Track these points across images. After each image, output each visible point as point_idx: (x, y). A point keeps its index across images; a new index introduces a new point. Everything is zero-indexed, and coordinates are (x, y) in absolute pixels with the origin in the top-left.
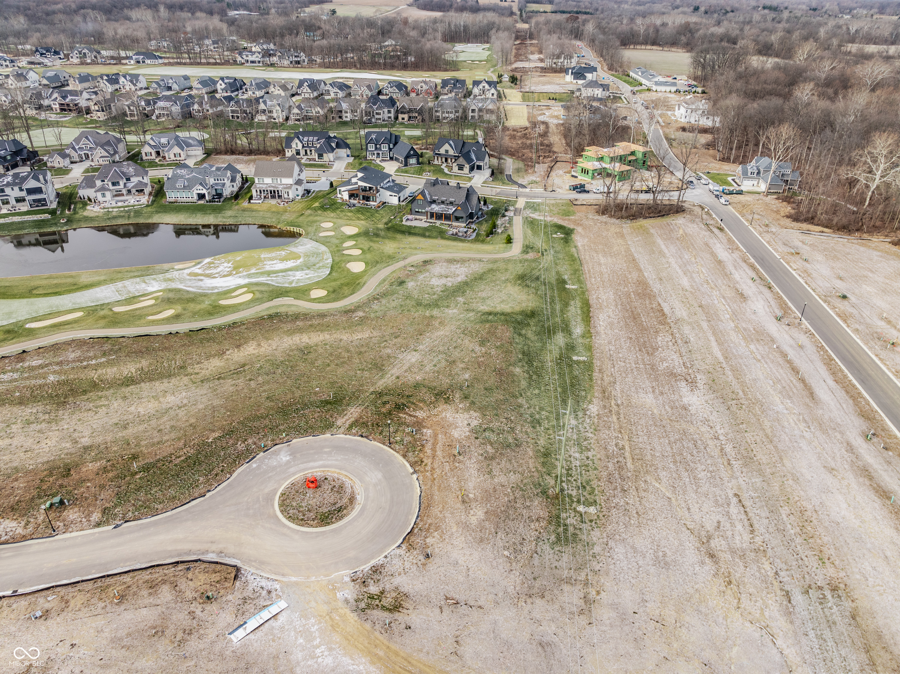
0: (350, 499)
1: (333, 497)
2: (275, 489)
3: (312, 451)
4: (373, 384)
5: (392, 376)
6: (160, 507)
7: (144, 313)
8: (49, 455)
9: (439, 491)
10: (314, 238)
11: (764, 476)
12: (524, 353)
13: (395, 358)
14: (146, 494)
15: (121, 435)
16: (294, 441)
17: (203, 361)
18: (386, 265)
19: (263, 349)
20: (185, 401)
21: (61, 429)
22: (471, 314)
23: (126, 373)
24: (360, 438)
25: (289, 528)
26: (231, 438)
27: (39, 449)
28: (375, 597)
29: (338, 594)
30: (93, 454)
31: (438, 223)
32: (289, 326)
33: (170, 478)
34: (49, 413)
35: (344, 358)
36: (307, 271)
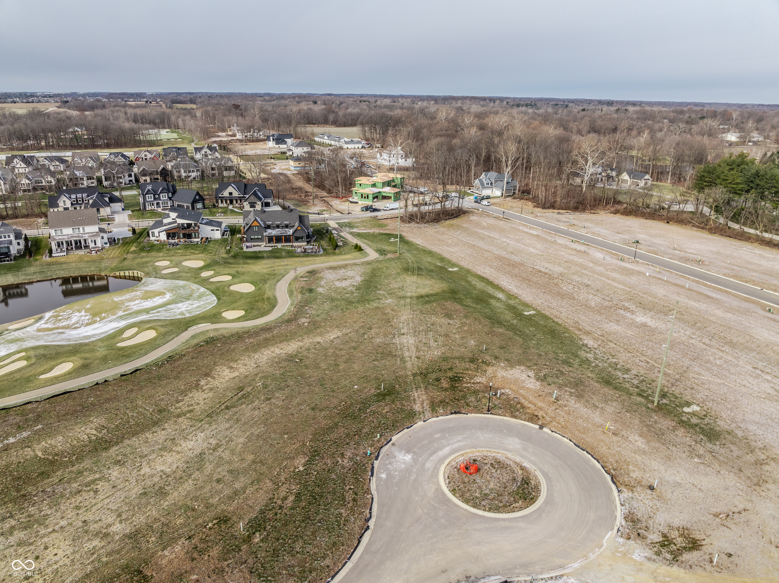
0: (522, 470)
1: (505, 474)
2: (437, 489)
3: (425, 442)
4: (405, 368)
5: (411, 357)
6: (327, 562)
7: (28, 374)
8: (78, 566)
9: (582, 434)
10: (158, 276)
11: (755, 350)
12: (487, 318)
13: (394, 344)
14: (292, 556)
15: (167, 503)
16: (394, 438)
17: (180, 398)
18: (275, 281)
19: (241, 370)
20: (213, 442)
21: (57, 528)
22: (408, 300)
23: (86, 437)
24: (453, 416)
25: (503, 520)
26: (323, 458)
27: (49, 565)
28: (666, 543)
29: (634, 557)
30: (153, 539)
31: (279, 245)
32: (241, 346)
33: (303, 525)
34: (11, 516)
35: (344, 355)
36: (190, 302)
